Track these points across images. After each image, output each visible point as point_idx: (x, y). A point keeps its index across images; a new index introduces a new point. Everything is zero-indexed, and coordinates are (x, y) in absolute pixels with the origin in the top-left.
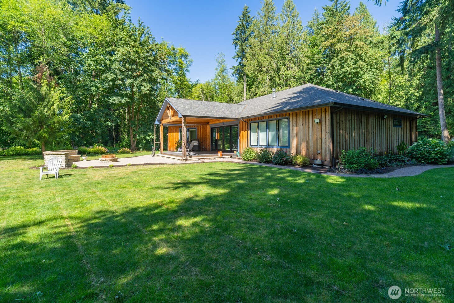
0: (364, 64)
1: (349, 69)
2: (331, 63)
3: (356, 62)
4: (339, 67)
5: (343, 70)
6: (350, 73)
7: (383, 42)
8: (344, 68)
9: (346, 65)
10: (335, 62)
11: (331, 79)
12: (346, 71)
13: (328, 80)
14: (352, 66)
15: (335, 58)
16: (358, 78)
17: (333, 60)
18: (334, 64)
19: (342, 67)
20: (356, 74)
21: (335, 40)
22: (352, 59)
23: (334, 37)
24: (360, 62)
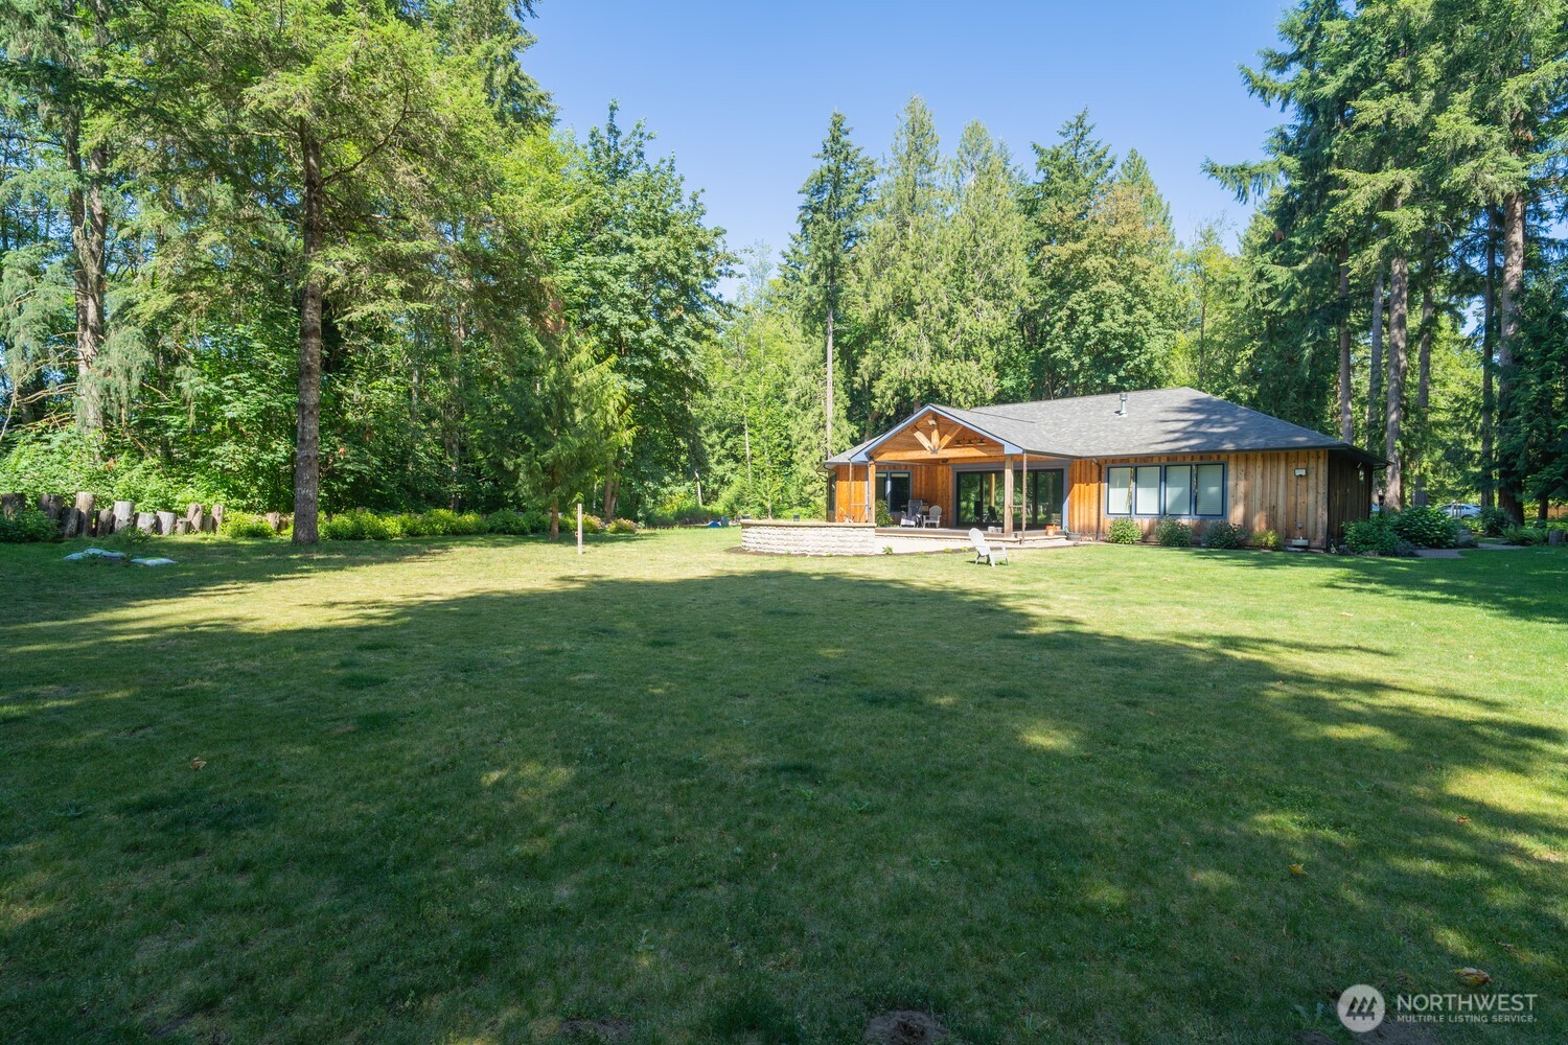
0: (1150, 316)
1: (1115, 325)
2: (1069, 303)
3: (1129, 310)
4: (1089, 319)
5: (1101, 325)
6: (1115, 337)
7: (1238, 284)
8: (1102, 321)
9: (1107, 313)
10: (1079, 303)
11: (1064, 346)
12: (1108, 330)
13: (1059, 348)
14: (1122, 317)
15: (1079, 292)
16: (1132, 348)
17: (1075, 297)
18: (1077, 307)
19: (1099, 318)
20: (1131, 341)
21: (1082, 246)
22: (1122, 299)
23: (1077, 238)
24: (1141, 311)
